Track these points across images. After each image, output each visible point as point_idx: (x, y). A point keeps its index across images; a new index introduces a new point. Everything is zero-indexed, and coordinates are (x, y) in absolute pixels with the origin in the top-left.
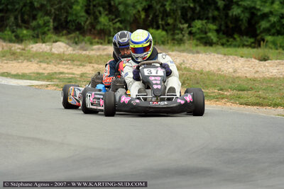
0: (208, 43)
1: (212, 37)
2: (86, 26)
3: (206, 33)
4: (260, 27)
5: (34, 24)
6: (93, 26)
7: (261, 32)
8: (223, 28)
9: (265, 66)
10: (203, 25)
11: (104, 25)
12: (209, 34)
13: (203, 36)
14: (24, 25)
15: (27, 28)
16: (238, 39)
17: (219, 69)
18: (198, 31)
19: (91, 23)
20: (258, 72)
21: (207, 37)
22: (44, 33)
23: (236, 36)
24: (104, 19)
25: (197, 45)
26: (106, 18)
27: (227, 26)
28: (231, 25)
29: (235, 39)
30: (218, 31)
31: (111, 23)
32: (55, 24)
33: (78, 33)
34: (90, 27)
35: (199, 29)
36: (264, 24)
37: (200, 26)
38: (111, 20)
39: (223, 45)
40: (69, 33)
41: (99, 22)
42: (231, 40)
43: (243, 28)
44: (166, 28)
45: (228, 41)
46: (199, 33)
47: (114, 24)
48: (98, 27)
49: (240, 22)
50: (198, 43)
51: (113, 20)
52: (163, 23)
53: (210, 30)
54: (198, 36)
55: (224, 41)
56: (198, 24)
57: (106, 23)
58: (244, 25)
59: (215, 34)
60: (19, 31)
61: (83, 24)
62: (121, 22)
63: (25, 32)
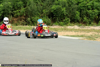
2: (80, 21)
5: (64, 20)
14: (61, 21)
15: (62, 22)
19: (81, 20)
22: (67, 23)
26: (86, 18)
31: (87, 20)
32: (71, 20)
33: (77, 23)
40: (75, 23)
47: (88, 20)
51: (88, 18)
60: (60, 23)
62: (90, 19)
63: (62, 23)
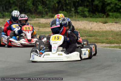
0: (85, 16)
1: (87, 14)
3: (84, 12)
4: (107, 9)
6: (36, 10)
7: (107, 11)
8: (91, 10)
9: (104, 26)
10: (82, 9)
11: (40, 10)
12: (85, 13)
13: (83, 13)
16: (97, 14)
17: (85, 28)
18: (80, 11)
20: (101, 28)
21: (84, 14)
23: (96, 13)
24: (40, 7)
25: (80, 18)
27: (93, 9)
28: (94, 9)
29: (96, 14)
30: (89, 11)
34: (34, 11)
35: (81, 10)
36: (108, 8)
37: (81, 9)
38: (43, 8)
39: (91, 17)
41: (38, 9)
42: (94, 15)
43: (99, 9)
44: (67, 10)
45: (93, 15)
46: (81, 12)
48: (38, 11)
49: (98, 7)
50: (81, 16)
52: (66, 8)
53: (85, 11)
54: (80, 14)
55: (92, 15)
56: (80, 8)
57: (41, 9)
58: (100, 8)
59: (88, 12)
61: (31, 9)
